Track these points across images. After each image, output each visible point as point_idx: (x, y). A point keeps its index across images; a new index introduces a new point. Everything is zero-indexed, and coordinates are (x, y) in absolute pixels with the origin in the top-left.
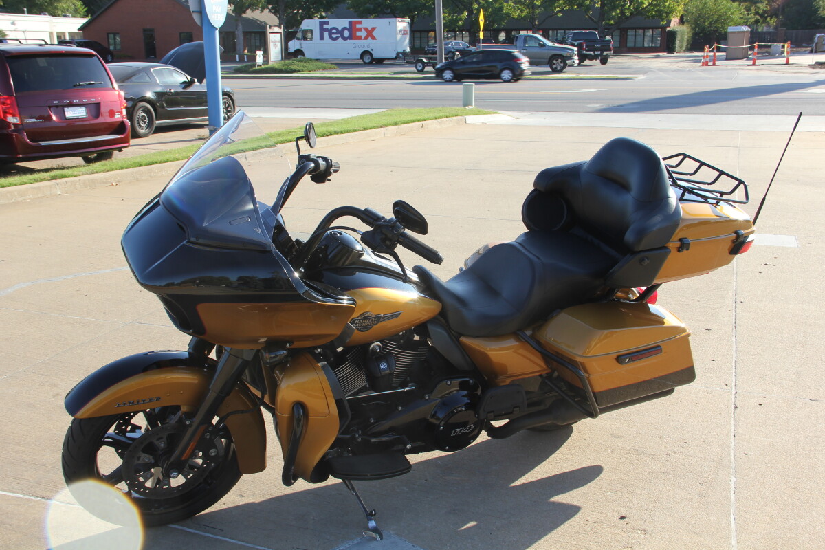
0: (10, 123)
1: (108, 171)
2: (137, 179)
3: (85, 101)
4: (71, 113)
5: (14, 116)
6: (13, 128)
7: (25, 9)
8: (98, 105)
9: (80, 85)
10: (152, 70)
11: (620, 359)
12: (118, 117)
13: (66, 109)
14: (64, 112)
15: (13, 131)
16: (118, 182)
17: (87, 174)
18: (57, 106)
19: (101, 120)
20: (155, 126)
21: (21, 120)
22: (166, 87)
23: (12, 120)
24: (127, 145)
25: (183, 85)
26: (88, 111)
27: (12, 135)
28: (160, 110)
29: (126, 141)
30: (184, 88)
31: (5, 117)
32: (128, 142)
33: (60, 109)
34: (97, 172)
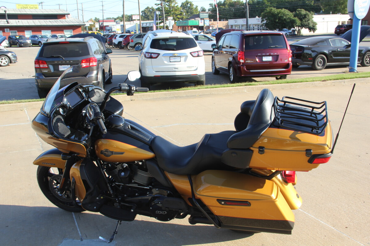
0: (241, 62)
1: (271, 84)
2: (283, 89)
3: (272, 54)
4: (265, 59)
5: (243, 59)
6: (241, 64)
7: (331, 12)
8: (278, 56)
9: (271, 47)
10: (329, 40)
11: (219, 201)
12: (286, 61)
13: (263, 57)
14: (262, 58)
15: (242, 65)
16: (274, 89)
17: (261, 85)
18: (260, 56)
19: (278, 62)
20: (326, 65)
21: (245, 61)
22: (335, 48)
23: (242, 61)
24: (289, 73)
25: (346, 47)
26: (273, 58)
27: (241, 67)
28: (329, 58)
29: (289, 71)
30: (346, 48)
31: (240, 59)
32: (290, 72)
33: (261, 57)
34: (266, 84)
